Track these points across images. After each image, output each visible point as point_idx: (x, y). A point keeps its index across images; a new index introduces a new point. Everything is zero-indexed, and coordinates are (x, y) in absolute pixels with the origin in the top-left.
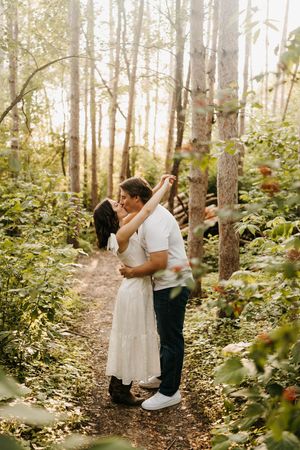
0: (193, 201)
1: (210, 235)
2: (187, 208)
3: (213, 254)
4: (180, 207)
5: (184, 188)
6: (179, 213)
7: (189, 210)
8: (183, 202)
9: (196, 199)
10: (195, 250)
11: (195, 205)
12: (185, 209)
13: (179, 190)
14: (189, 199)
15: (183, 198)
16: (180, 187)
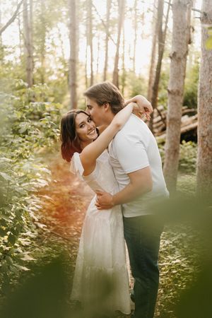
0: (172, 113)
1: (184, 142)
2: (165, 118)
3: (186, 158)
4: (159, 118)
5: (162, 102)
6: (158, 122)
7: (168, 120)
8: (162, 113)
9: (175, 111)
10: (172, 157)
11: (173, 116)
12: (163, 120)
13: (158, 104)
14: (168, 111)
15: (162, 110)
16: (159, 101)
